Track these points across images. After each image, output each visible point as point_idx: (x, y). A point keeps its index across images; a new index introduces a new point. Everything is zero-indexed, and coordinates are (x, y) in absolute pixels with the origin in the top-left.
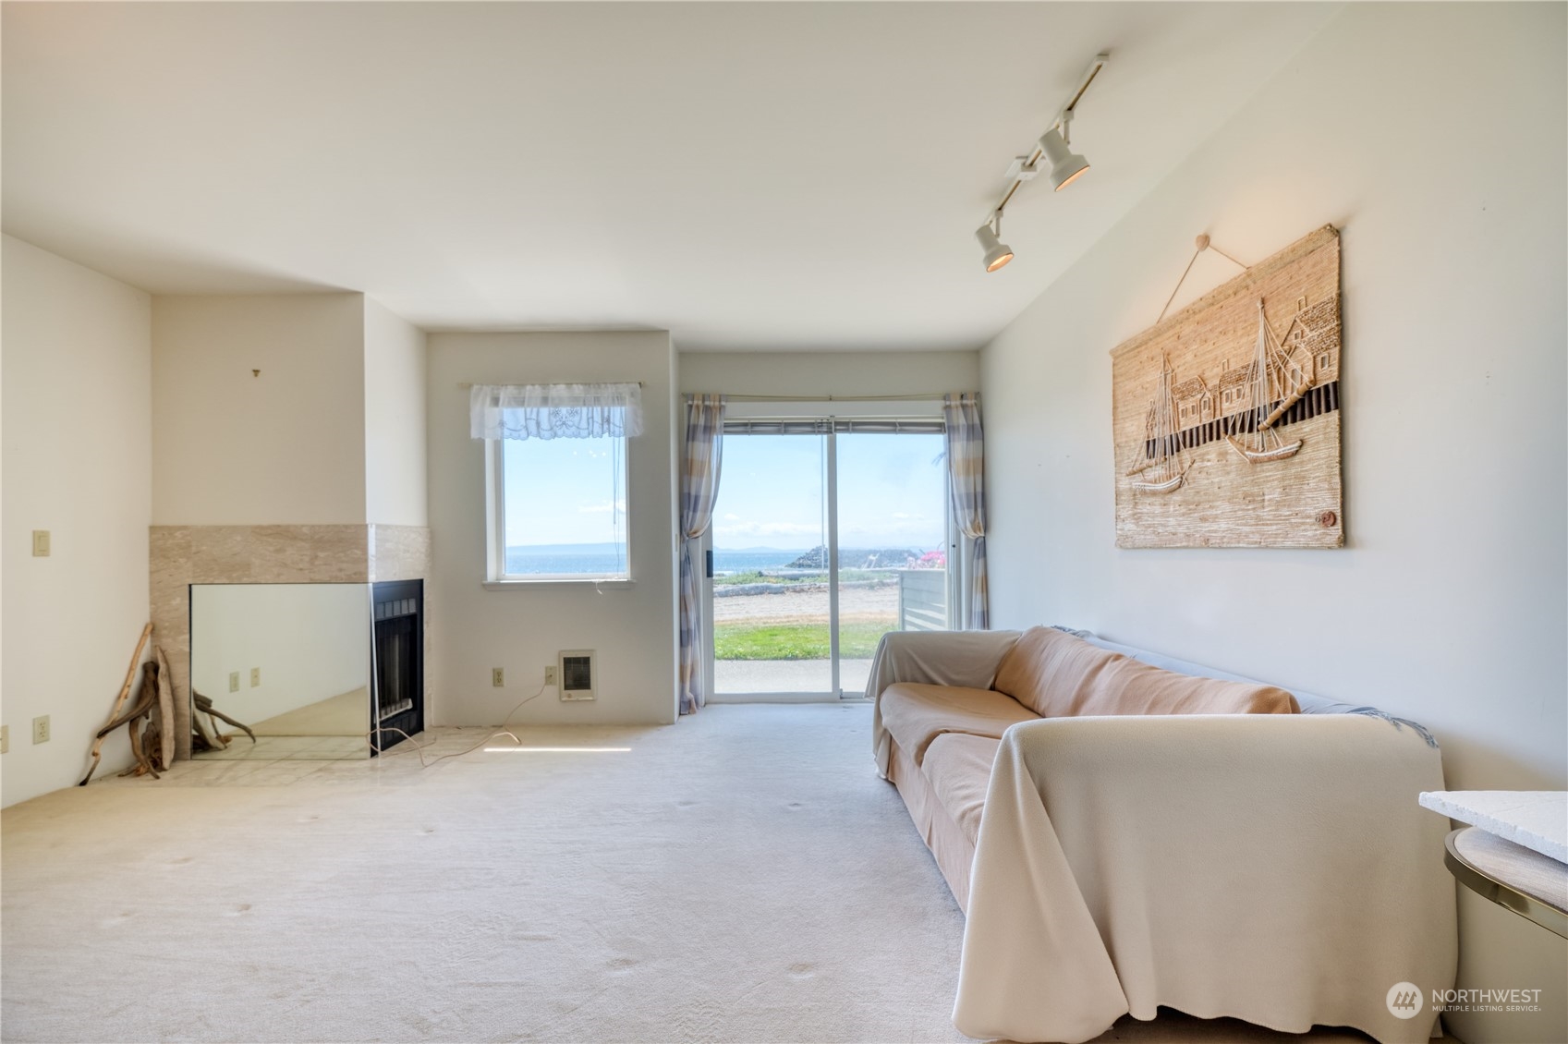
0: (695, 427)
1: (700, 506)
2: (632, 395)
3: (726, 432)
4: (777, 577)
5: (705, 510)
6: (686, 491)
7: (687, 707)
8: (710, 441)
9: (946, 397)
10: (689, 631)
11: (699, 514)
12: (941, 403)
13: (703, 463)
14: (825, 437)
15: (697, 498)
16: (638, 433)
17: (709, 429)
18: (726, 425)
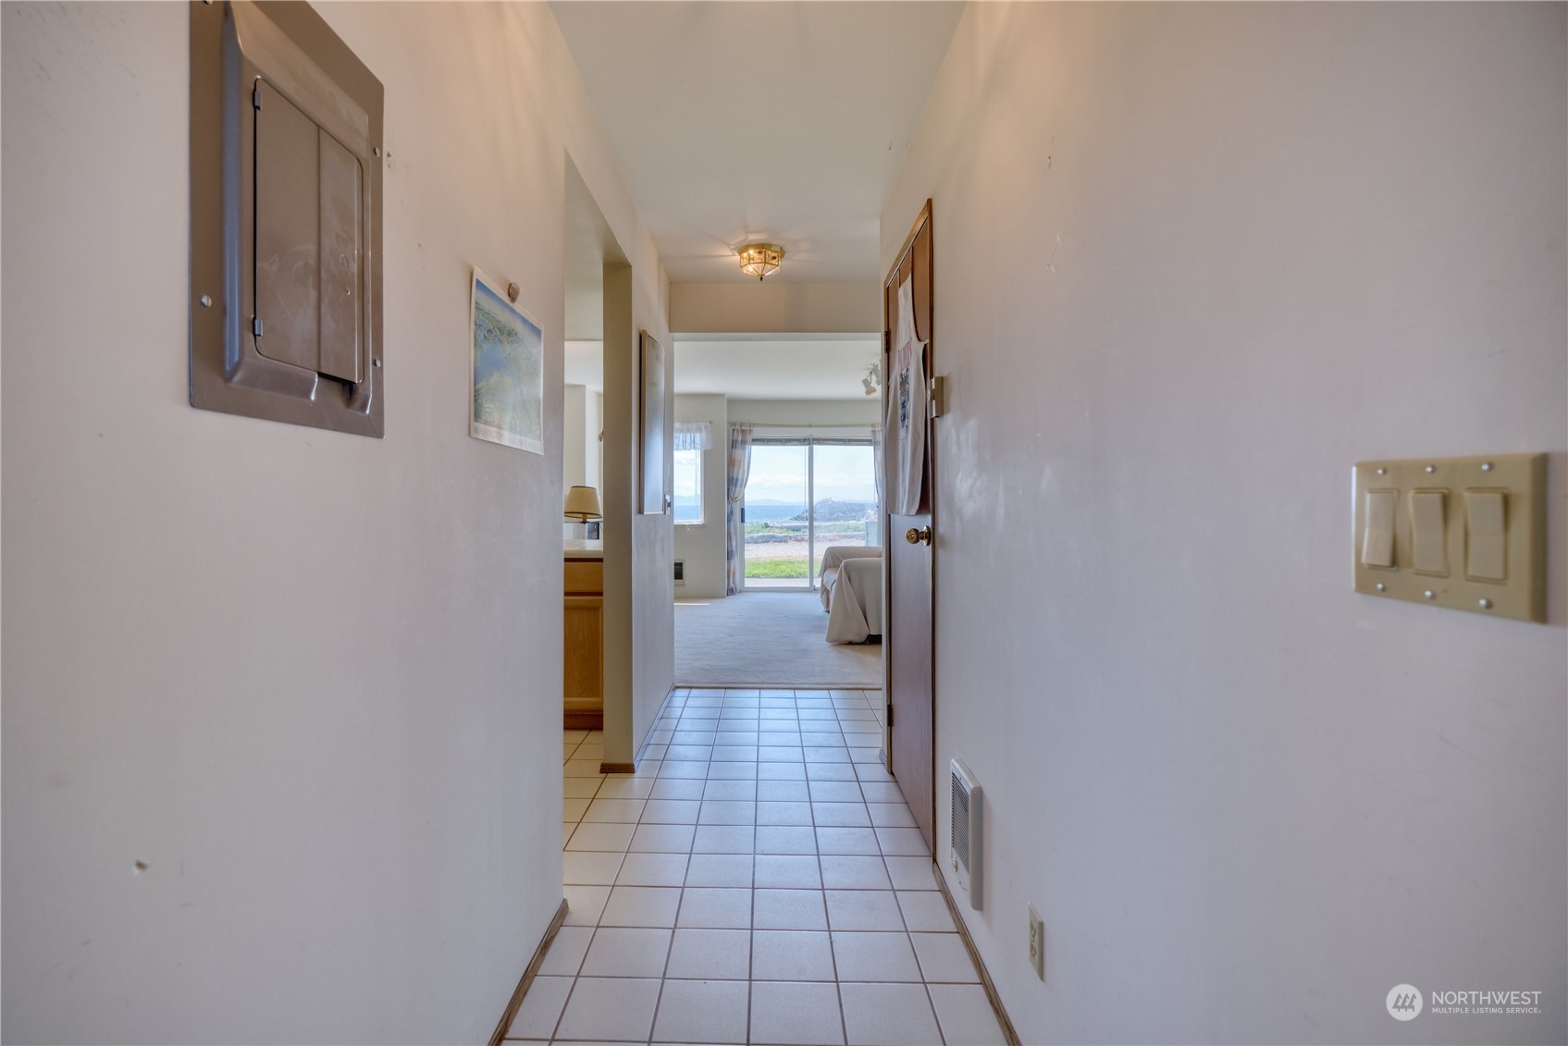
0: (736, 441)
1: (739, 484)
2: (706, 428)
3: (754, 444)
4: (781, 528)
5: (741, 487)
6: (731, 475)
7: (731, 591)
8: (744, 449)
9: (873, 426)
10: (732, 551)
11: (738, 488)
12: (870, 429)
13: (740, 461)
14: (807, 447)
15: (737, 480)
16: (709, 448)
17: (744, 442)
18: (753, 440)
